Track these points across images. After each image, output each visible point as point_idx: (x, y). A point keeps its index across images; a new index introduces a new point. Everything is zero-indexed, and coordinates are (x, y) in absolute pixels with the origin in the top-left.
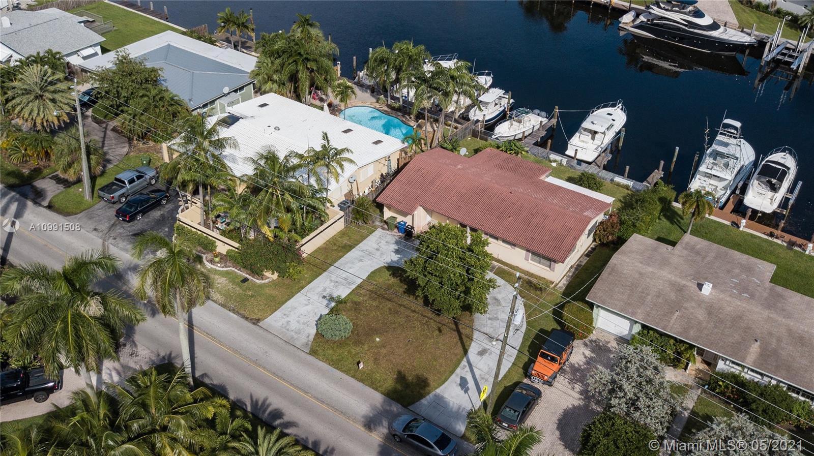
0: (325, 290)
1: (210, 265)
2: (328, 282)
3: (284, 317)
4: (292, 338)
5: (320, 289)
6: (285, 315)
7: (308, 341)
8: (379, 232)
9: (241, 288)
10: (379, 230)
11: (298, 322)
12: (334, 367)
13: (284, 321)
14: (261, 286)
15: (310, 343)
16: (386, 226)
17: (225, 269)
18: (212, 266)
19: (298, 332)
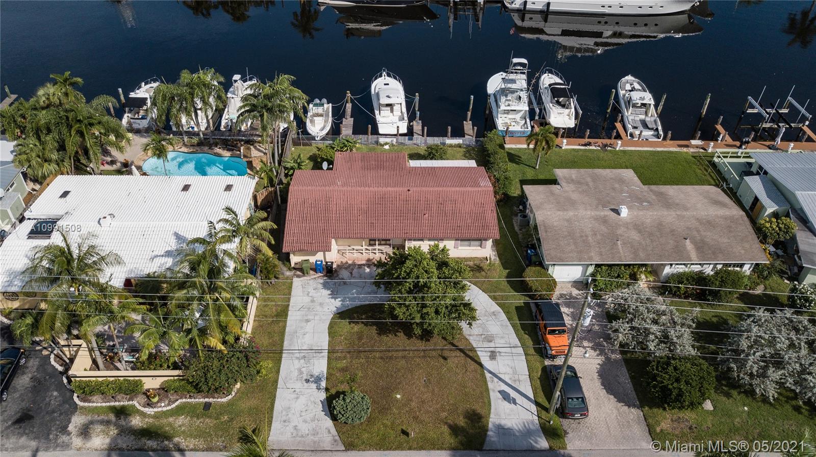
0: (301, 373)
1: (151, 409)
2: (296, 362)
3: (286, 424)
4: (315, 442)
5: (296, 373)
6: (285, 421)
7: (333, 436)
8: (298, 283)
9: (210, 417)
10: (295, 280)
11: (305, 421)
12: (384, 450)
13: (290, 429)
14: (229, 403)
15: (337, 438)
16: (298, 273)
17: (174, 406)
18: (156, 410)
19: (315, 433)
